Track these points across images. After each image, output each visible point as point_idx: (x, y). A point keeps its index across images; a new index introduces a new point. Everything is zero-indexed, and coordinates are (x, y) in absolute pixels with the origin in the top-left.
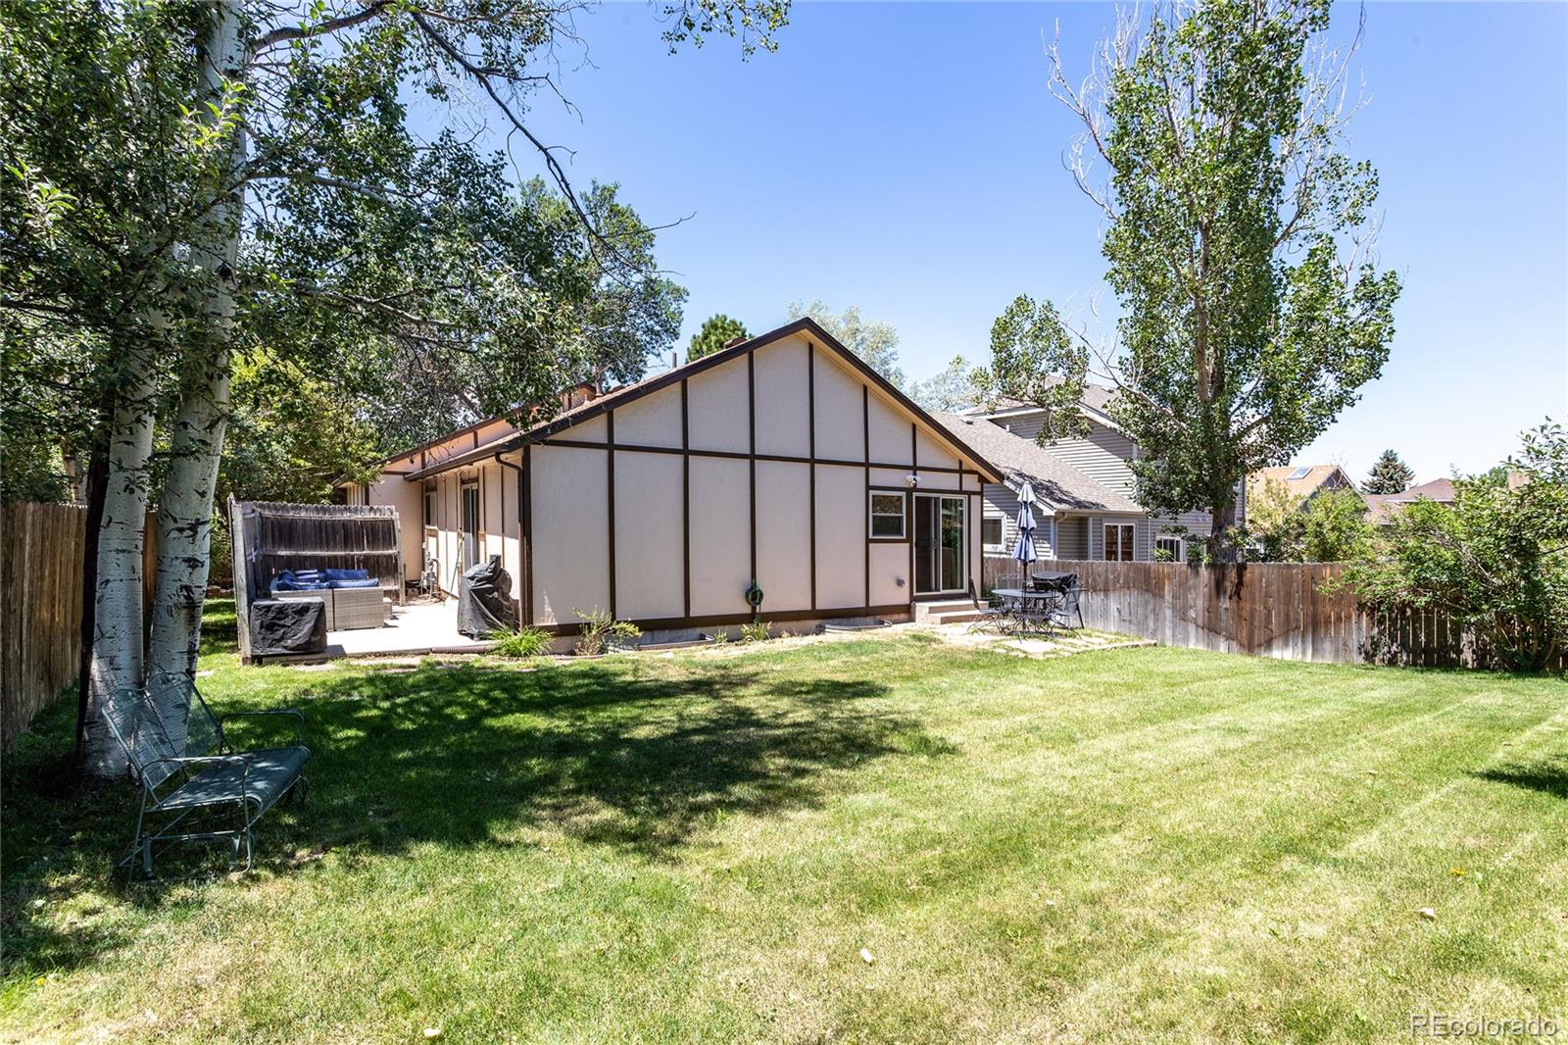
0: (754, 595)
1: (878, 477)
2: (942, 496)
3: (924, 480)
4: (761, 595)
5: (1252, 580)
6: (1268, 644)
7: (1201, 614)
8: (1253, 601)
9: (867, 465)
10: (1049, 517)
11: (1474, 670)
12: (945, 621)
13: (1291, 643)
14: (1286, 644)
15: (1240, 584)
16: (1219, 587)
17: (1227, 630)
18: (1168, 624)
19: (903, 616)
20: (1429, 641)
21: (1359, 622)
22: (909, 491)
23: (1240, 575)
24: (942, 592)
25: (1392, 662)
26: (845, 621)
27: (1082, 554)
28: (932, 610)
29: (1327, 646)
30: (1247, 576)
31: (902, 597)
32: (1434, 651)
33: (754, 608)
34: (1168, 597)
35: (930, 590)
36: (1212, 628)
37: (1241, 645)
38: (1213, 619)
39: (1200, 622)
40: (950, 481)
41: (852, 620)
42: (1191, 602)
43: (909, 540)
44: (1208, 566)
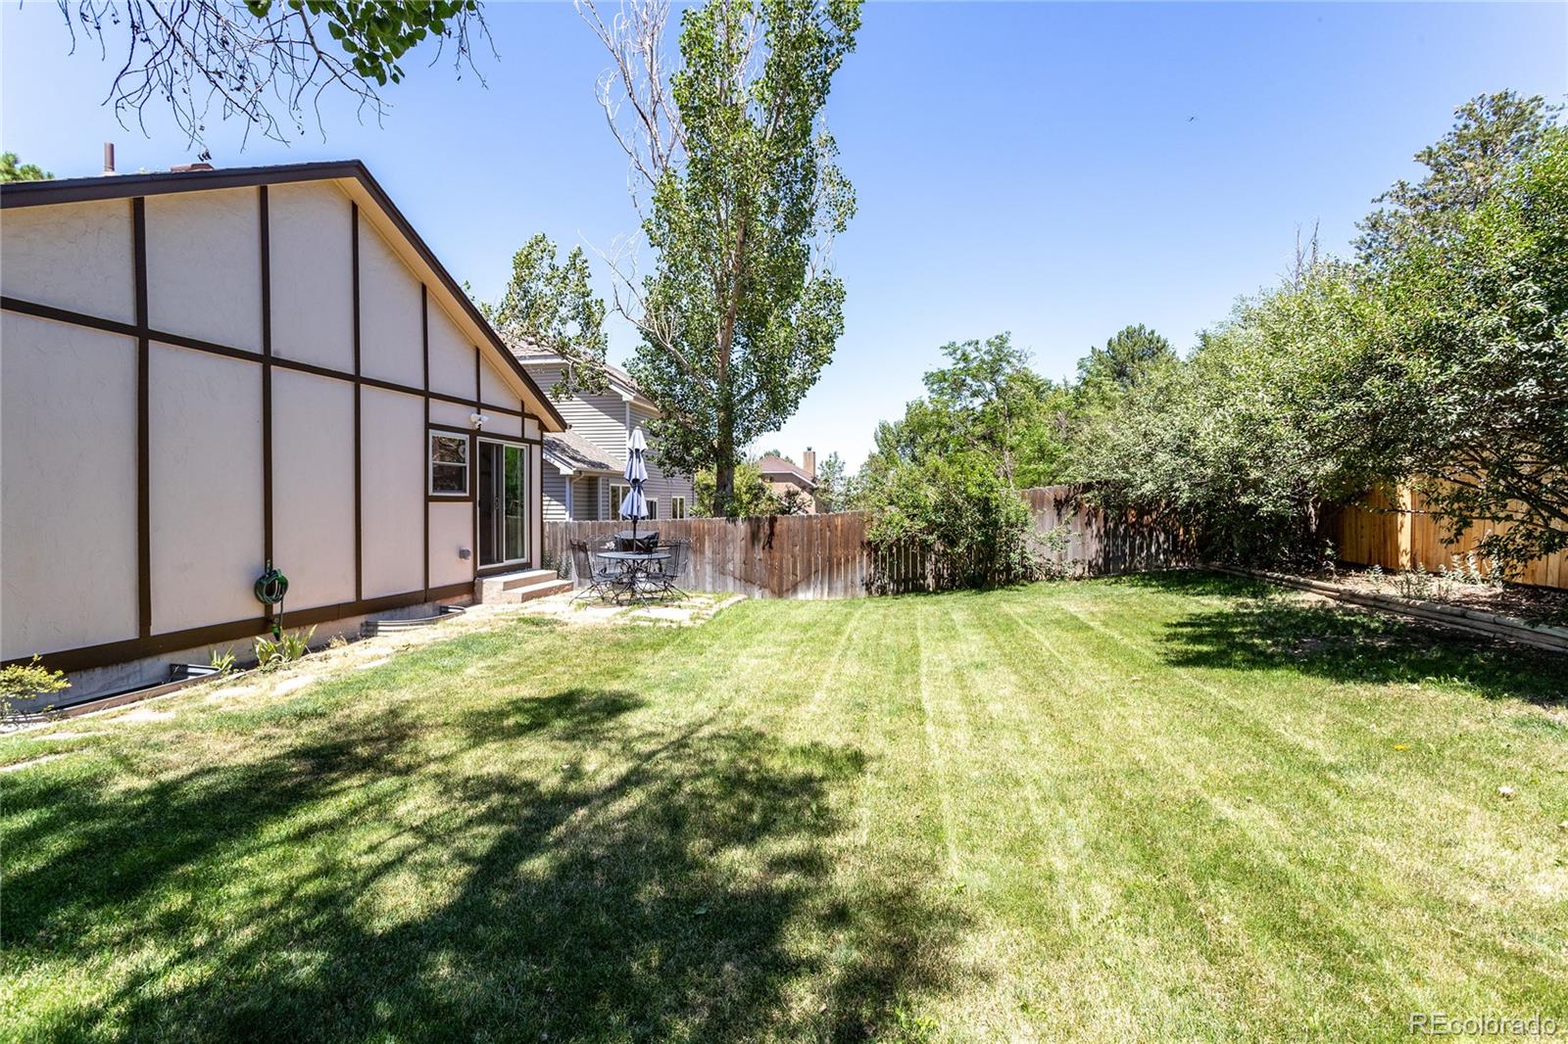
0: (269, 585)
1: (441, 412)
2: (506, 444)
3: (488, 421)
4: (284, 584)
5: (781, 531)
6: (794, 588)
7: (738, 566)
8: (782, 549)
9: (427, 394)
10: (564, 477)
11: (935, 592)
12: (526, 597)
13: (812, 586)
14: (809, 588)
15: (772, 534)
16: (754, 537)
17: (761, 580)
18: (709, 579)
19: (466, 598)
20: (907, 573)
21: (861, 562)
22: (474, 433)
23: (772, 527)
24: (506, 563)
25: (883, 592)
26: (398, 612)
27: (592, 515)
28: (507, 586)
29: (839, 585)
30: (778, 527)
31: (463, 572)
32: (910, 580)
33: (268, 608)
34: (708, 553)
35: (492, 562)
36: (747, 580)
37: (773, 592)
38: (749, 569)
39: (737, 574)
40: (510, 425)
41: (406, 610)
42: (729, 556)
43: (472, 498)
44: (744, 520)
